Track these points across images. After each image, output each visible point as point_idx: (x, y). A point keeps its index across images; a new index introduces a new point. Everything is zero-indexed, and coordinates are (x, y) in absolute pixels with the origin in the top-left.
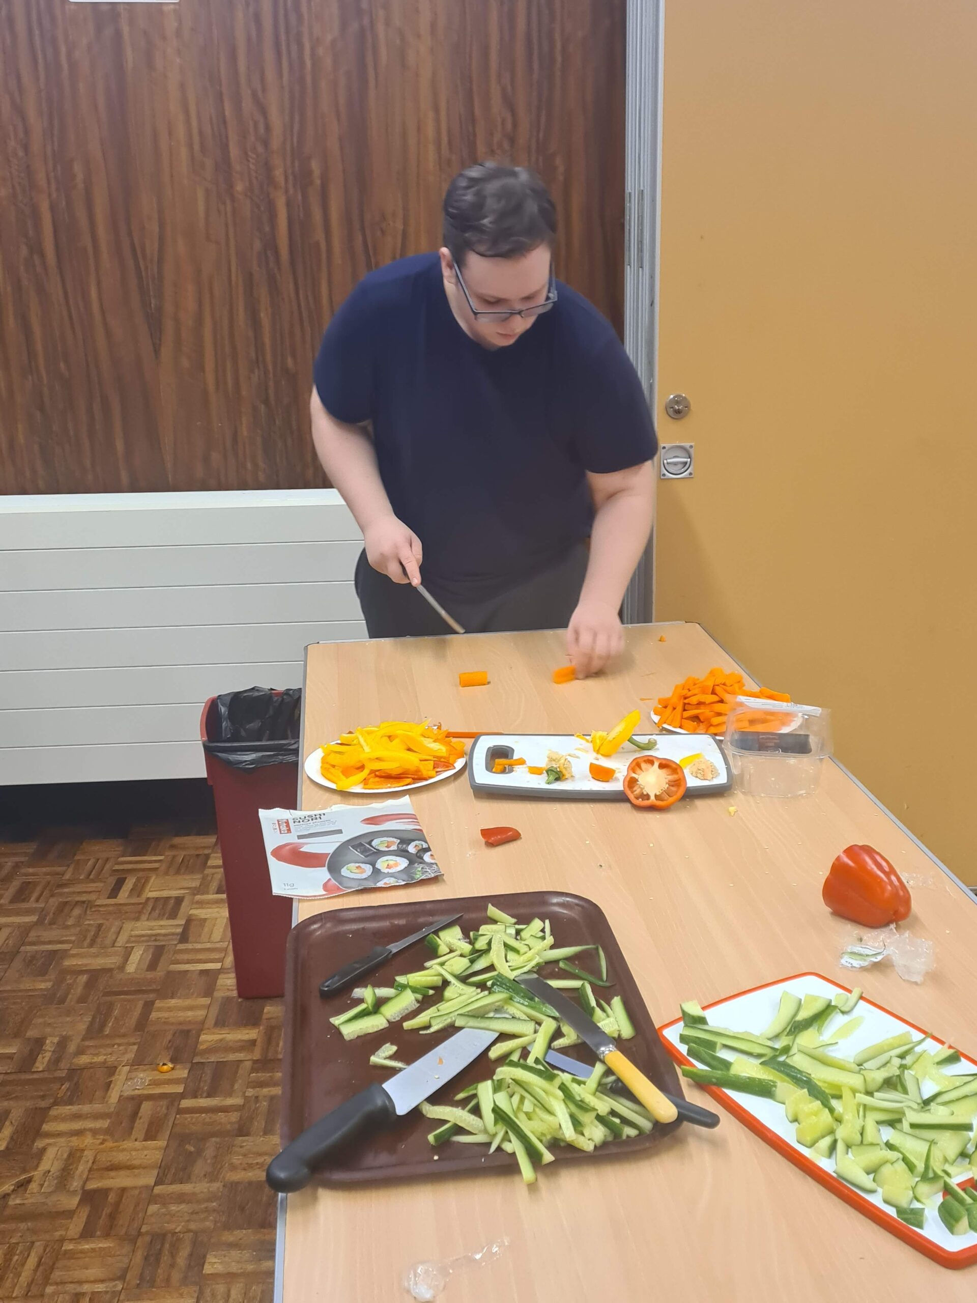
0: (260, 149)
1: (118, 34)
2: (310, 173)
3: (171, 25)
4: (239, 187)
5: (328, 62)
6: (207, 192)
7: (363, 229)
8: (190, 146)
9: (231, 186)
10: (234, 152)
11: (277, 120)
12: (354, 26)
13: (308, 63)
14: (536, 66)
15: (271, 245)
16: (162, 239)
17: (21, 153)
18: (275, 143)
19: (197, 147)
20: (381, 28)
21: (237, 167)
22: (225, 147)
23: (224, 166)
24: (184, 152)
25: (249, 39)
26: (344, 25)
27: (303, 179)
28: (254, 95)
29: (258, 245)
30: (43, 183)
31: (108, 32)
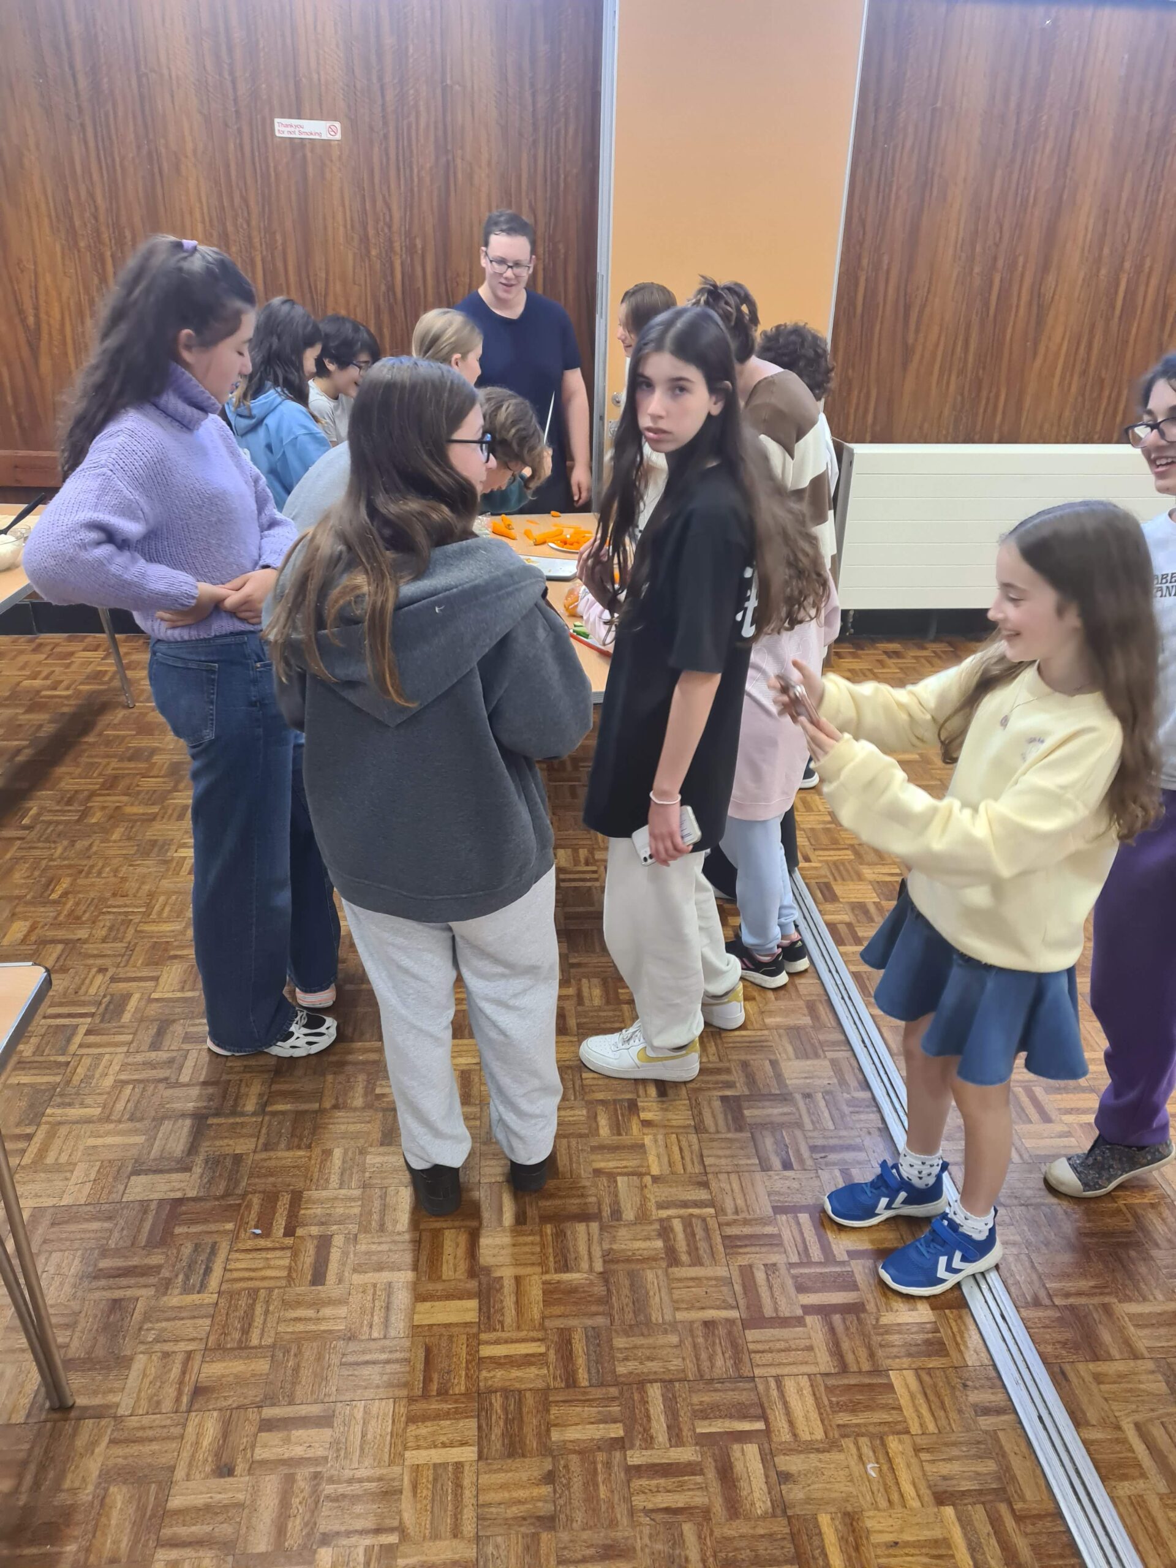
0: (386, 230)
1: (304, 157)
2: (415, 246)
3: (335, 153)
4: (374, 252)
5: (427, 179)
6: (355, 254)
7: (445, 281)
8: (345, 226)
9: (368, 252)
10: (371, 232)
11: (397, 215)
12: (443, 160)
13: (416, 179)
14: (549, 188)
15: (391, 288)
16: (327, 280)
17: (245, 226)
18: (395, 227)
19: (349, 227)
20: (459, 161)
21: (373, 241)
22: (365, 228)
23: (365, 239)
24: (341, 229)
25: (381, 164)
26: (437, 158)
27: (411, 249)
28: (384, 197)
29: (383, 288)
30: (258, 245)
31: (299, 155)
